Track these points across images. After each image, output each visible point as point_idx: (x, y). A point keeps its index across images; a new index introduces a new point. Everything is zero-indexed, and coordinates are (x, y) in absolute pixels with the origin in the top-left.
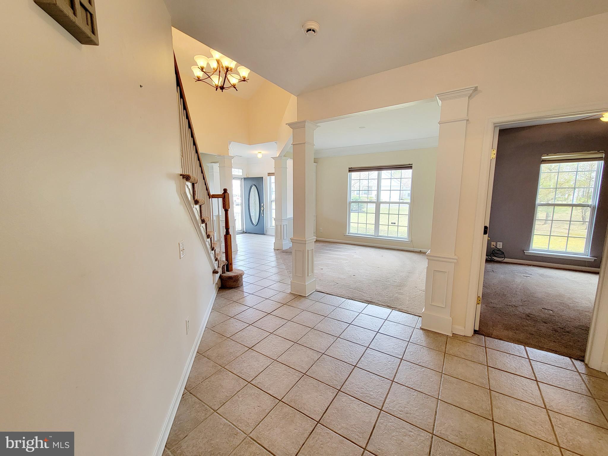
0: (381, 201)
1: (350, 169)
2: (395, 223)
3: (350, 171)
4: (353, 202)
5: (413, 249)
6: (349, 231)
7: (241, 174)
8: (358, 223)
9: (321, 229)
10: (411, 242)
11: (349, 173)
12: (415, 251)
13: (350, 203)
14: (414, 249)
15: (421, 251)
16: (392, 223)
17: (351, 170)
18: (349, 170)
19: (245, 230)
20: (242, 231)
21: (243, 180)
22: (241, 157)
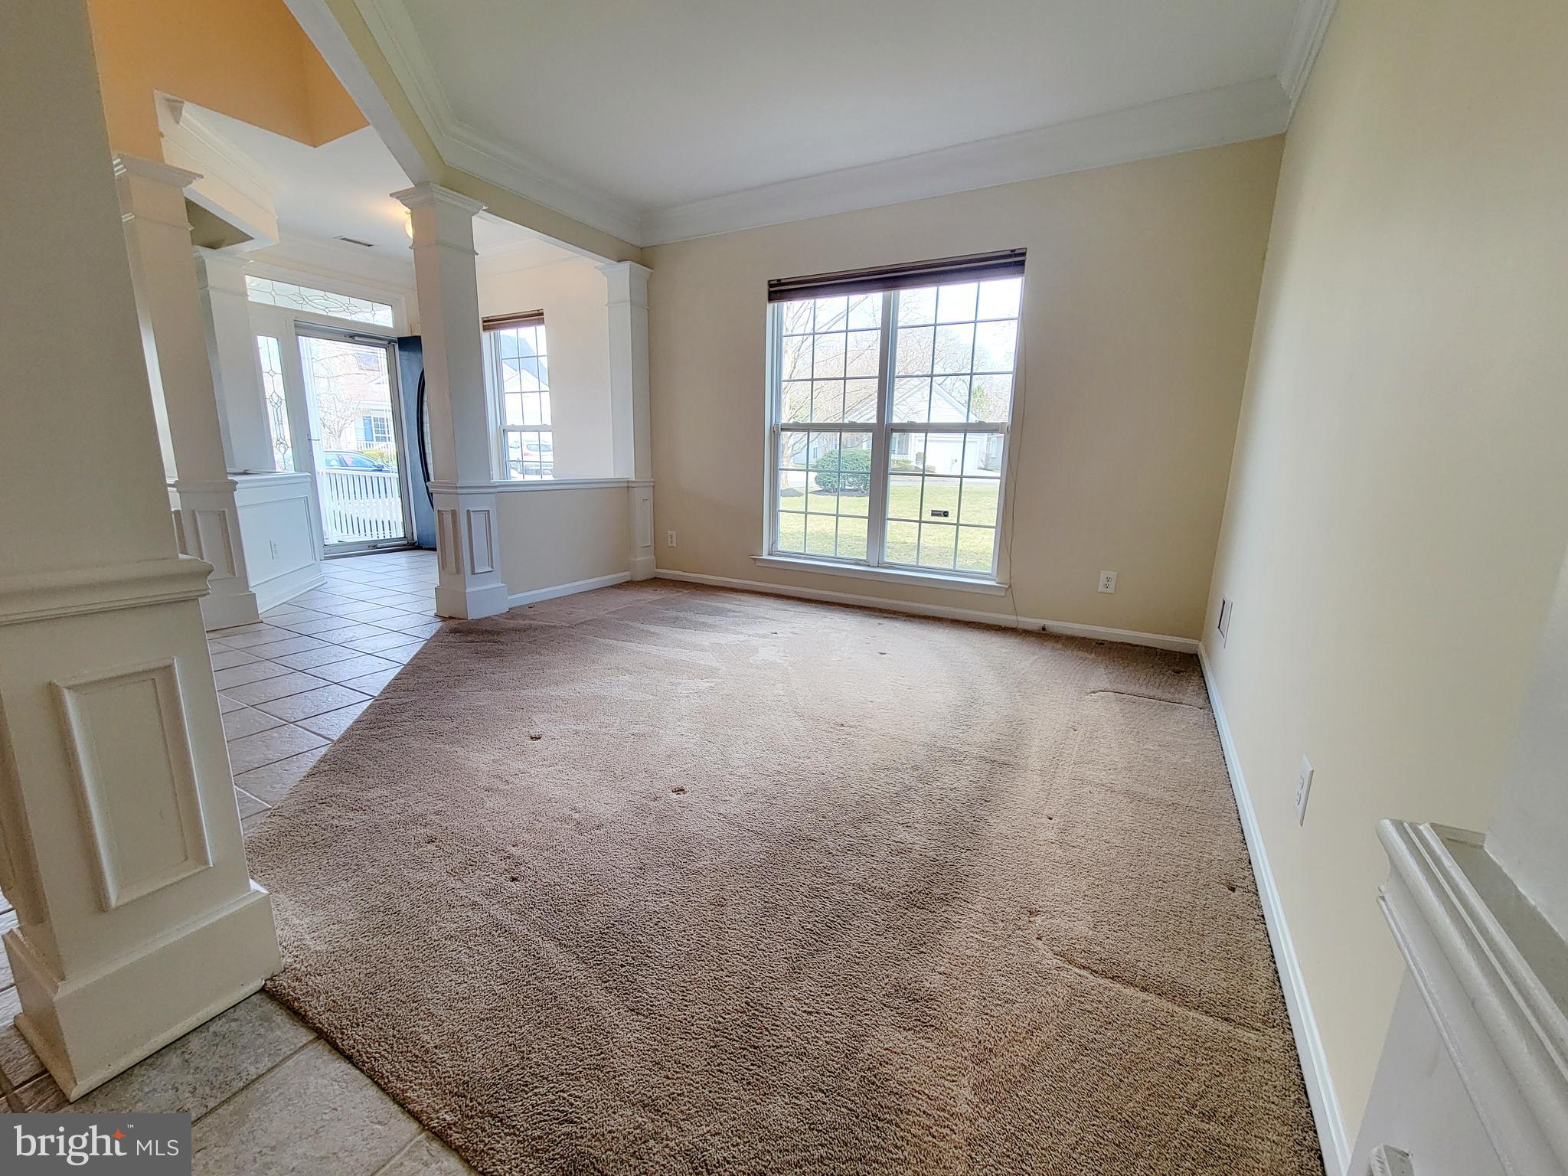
0: (895, 420)
1: (772, 289)
2: (946, 514)
3: (774, 295)
4: (786, 428)
5: (1014, 618)
6: (774, 543)
7: (389, 324)
8: (806, 513)
9: (671, 537)
10: (1006, 589)
11: (770, 306)
12: (1021, 626)
13: (775, 433)
14: (1021, 619)
15: (1044, 629)
16: (934, 513)
17: (779, 291)
18: (770, 293)
19: (416, 539)
20: (406, 542)
21: (397, 346)
22: (369, 246)
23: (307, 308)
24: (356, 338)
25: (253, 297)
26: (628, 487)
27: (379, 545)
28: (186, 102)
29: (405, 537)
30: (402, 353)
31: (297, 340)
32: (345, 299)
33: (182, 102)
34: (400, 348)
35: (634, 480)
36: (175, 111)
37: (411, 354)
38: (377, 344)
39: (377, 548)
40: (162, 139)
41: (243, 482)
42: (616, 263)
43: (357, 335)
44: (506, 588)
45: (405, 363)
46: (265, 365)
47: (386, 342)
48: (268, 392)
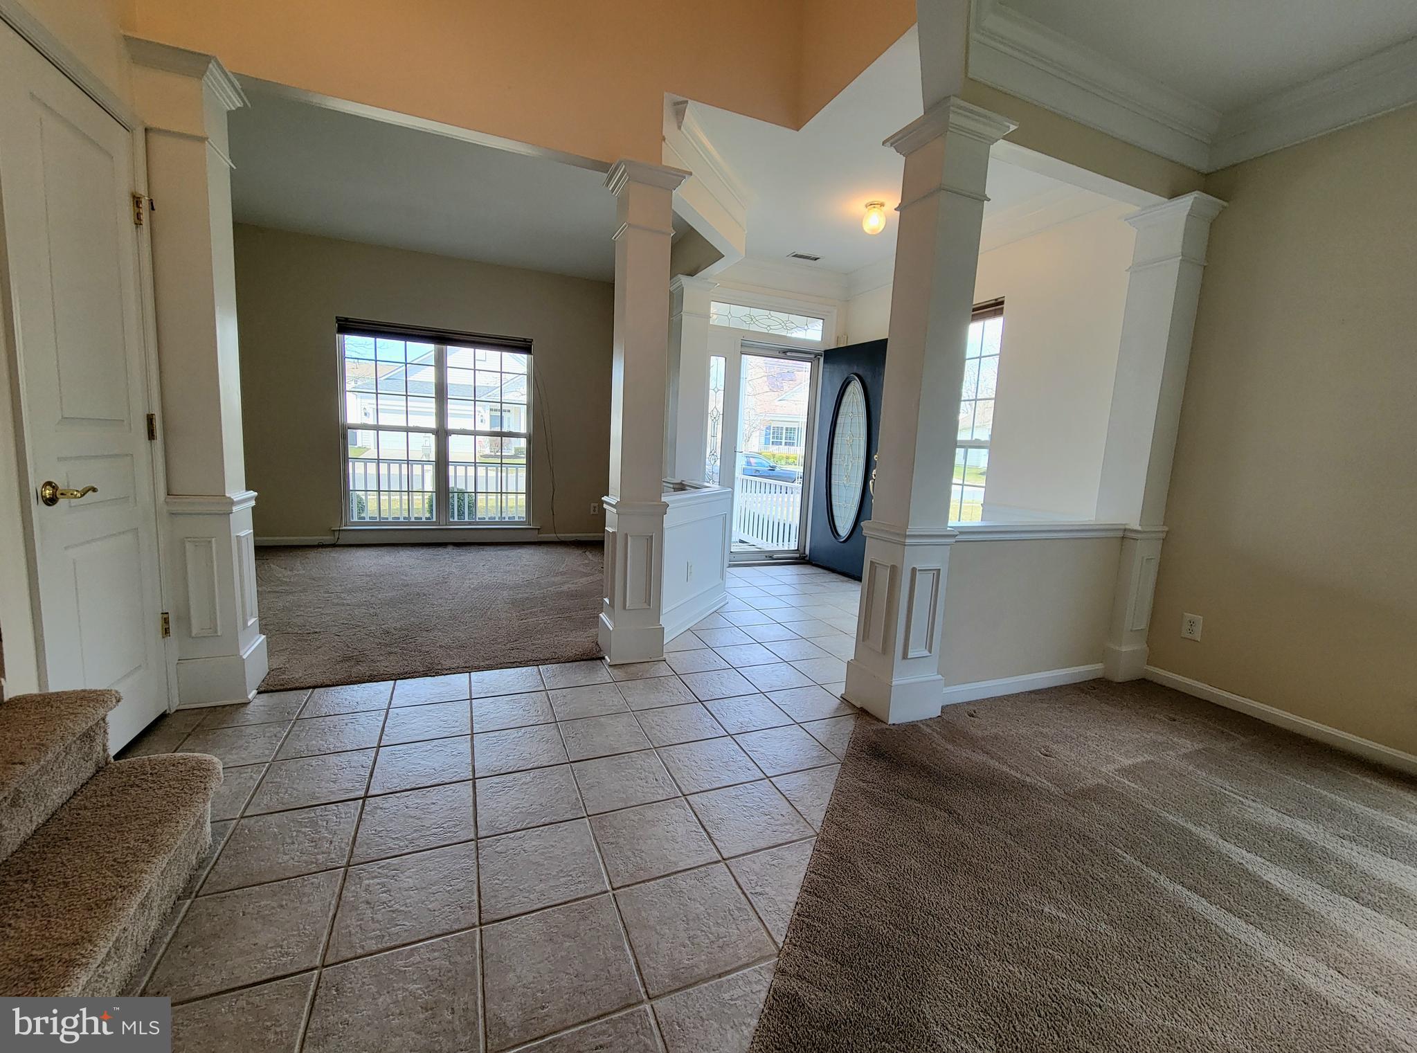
7: (818, 338)
19: (807, 552)
20: (798, 555)
21: (822, 360)
22: (816, 259)
23: (754, 328)
24: (788, 354)
25: (714, 320)
26: (1124, 537)
27: (775, 556)
28: (690, 101)
29: (798, 550)
30: (826, 366)
31: (741, 356)
32: (784, 316)
33: (686, 102)
34: (825, 362)
35: (1139, 528)
36: (679, 111)
37: (836, 366)
38: (805, 358)
39: (773, 559)
40: (663, 143)
41: (673, 502)
42: (1166, 200)
43: (790, 352)
44: (943, 682)
45: (827, 374)
46: (712, 385)
47: (812, 356)
48: (711, 407)
